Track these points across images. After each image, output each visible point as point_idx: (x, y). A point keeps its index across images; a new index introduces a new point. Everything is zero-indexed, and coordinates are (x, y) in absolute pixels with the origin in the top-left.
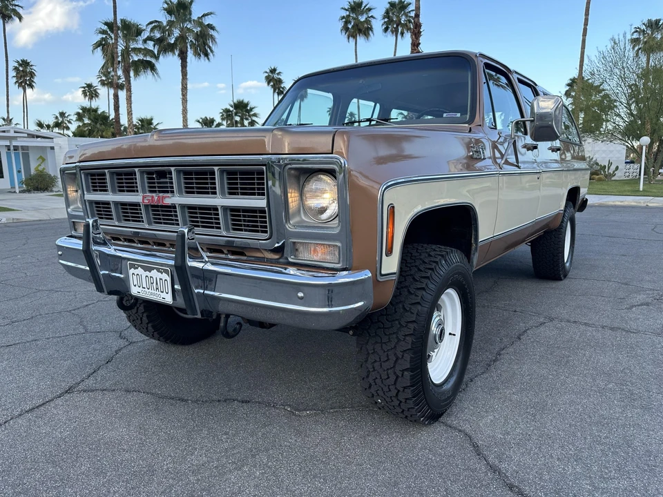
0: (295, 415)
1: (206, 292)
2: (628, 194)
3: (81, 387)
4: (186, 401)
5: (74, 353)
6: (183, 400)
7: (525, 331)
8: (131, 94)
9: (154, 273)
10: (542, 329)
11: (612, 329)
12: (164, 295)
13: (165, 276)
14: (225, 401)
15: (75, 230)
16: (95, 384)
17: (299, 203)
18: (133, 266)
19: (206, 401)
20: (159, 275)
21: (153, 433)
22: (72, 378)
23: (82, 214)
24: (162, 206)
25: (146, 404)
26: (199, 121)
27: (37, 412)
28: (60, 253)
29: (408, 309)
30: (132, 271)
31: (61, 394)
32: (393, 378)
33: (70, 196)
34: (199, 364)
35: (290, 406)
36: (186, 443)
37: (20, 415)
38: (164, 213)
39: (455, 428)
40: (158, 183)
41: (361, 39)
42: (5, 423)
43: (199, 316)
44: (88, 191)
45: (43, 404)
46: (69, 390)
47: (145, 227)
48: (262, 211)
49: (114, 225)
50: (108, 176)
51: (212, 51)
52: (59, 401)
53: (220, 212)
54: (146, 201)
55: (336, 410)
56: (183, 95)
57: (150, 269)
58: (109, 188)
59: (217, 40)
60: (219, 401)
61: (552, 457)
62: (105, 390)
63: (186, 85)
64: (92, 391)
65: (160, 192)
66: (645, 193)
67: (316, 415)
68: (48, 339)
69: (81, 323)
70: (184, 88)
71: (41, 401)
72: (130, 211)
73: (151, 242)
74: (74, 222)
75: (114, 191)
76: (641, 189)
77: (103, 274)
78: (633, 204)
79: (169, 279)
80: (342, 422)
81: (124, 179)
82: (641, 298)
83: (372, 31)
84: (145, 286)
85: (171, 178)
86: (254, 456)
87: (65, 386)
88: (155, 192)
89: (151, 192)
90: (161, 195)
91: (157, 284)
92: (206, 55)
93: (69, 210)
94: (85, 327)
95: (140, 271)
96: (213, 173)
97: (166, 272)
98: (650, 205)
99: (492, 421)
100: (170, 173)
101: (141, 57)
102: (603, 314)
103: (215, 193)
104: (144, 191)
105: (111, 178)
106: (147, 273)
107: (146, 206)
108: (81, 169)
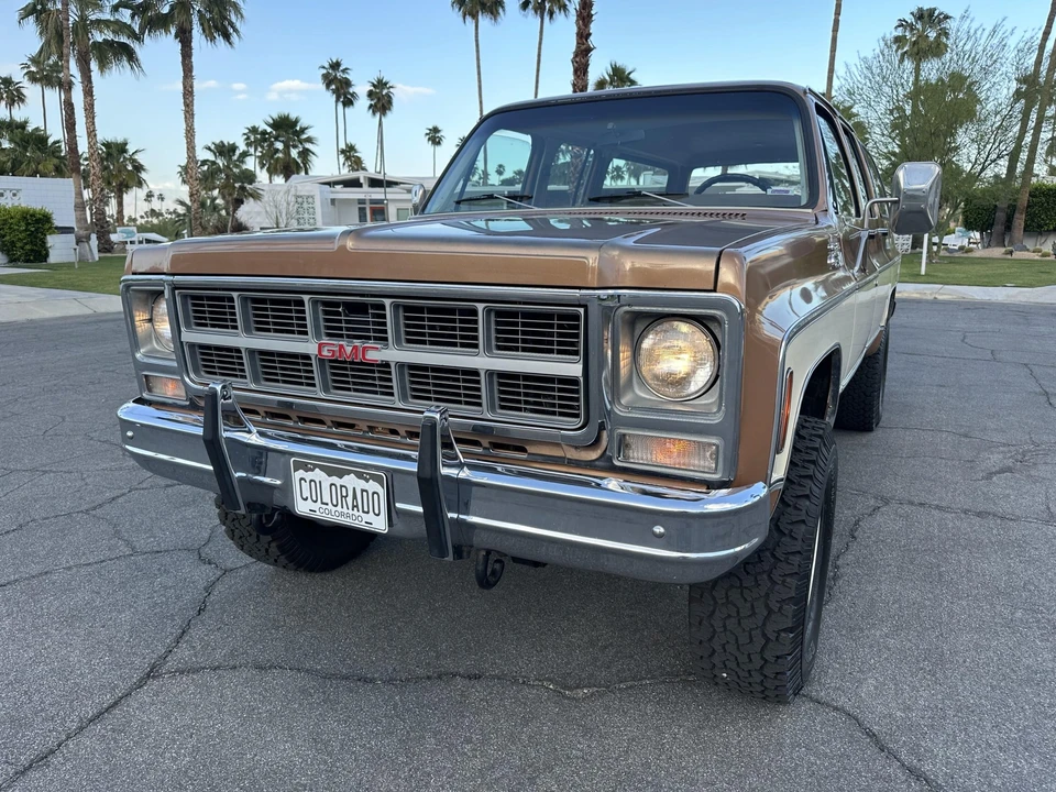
0: (565, 697)
1: (461, 516)
2: (906, 279)
3: (171, 663)
4: (372, 681)
5: (129, 596)
6: (366, 680)
7: (857, 523)
8: (92, 100)
9: (350, 481)
10: (879, 518)
11: (979, 514)
12: (370, 517)
13: (373, 486)
14: (440, 677)
15: (150, 390)
16: (196, 656)
17: (631, 368)
18: (302, 466)
19: (408, 680)
20: (361, 484)
21: (342, 748)
22: (148, 647)
23: (175, 364)
24: (361, 363)
25: (303, 691)
26: (209, 149)
27: (112, 720)
28: (130, 434)
29: (786, 532)
30: (300, 473)
31: (140, 680)
32: (759, 642)
33: (139, 330)
34: (364, 609)
35: (549, 680)
36: (407, 764)
37: (81, 729)
39: (828, 705)
40: (347, 322)
41: (485, 21)
42: (59, 745)
44: (188, 326)
45: (116, 704)
46: (151, 671)
47: (317, 396)
48: (573, 381)
49: (247, 388)
50: (237, 303)
51: (236, 30)
52: (144, 695)
53: (483, 378)
54: (325, 353)
55: (629, 684)
56: (186, 105)
57: (341, 474)
58: (239, 324)
59: (243, 12)
60: (429, 678)
61: (990, 745)
62: (218, 668)
63: (192, 87)
64: (195, 671)
66: (929, 279)
67: (601, 695)
68: (70, 568)
69: (117, 534)
70: (188, 93)
71: (108, 699)
72: (280, 366)
73: (328, 420)
74: (146, 376)
75: (247, 330)
76: (923, 273)
77: (240, 478)
78: (915, 296)
79: (382, 492)
80: (649, 707)
81: (276, 310)
82: (995, 459)
83: (503, 7)
84: (326, 499)
85: (382, 316)
86: (532, 780)
87: (141, 664)
88: (342, 337)
89: (334, 336)
90: (357, 343)
91: (355, 497)
92: (227, 37)
93: (138, 355)
94: (128, 543)
95: (318, 475)
96: (473, 313)
97: (378, 479)
98: (940, 297)
99: (876, 688)
100: (381, 307)
101: (110, 36)
102: (955, 489)
104: (318, 335)
105: (244, 307)
106: (335, 479)
107: (322, 361)
108: (175, 287)
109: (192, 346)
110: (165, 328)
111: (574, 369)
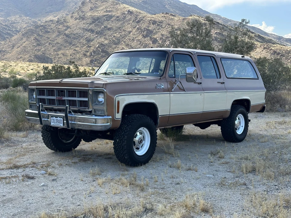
1: (72, 122)
9: (58, 118)
12: (61, 124)
13: (61, 119)
15: (31, 108)
17: (96, 100)
18: (52, 117)
20: (60, 119)
23: (35, 102)
24: (61, 100)
28: (27, 114)
30: (52, 118)
38: (62, 102)
40: (61, 94)
43: (70, 128)
44: (38, 95)
47: (56, 106)
48: (87, 101)
49: (46, 105)
50: (46, 91)
53: (77, 102)
54: (57, 98)
57: (57, 117)
58: (46, 95)
65: (61, 96)
72: (51, 102)
74: (30, 105)
77: (43, 120)
79: (62, 120)
81: (51, 92)
84: (55, 122)
85: (65, 92)
88: (60, 96)
89: (58, 96)
91: (59, 121)
93: (30, 101)
95: (54, 118)
96: (76, 92)
97: (62, 118)
100: (65, 91)
103: (76, 97)
104: (56, 96)
105: (47, 92)
106: (56, 118)
107: (57, 100)
108: (37, 88)
109: (38, 98)
110: (34, 96)
111: (86, 99)
